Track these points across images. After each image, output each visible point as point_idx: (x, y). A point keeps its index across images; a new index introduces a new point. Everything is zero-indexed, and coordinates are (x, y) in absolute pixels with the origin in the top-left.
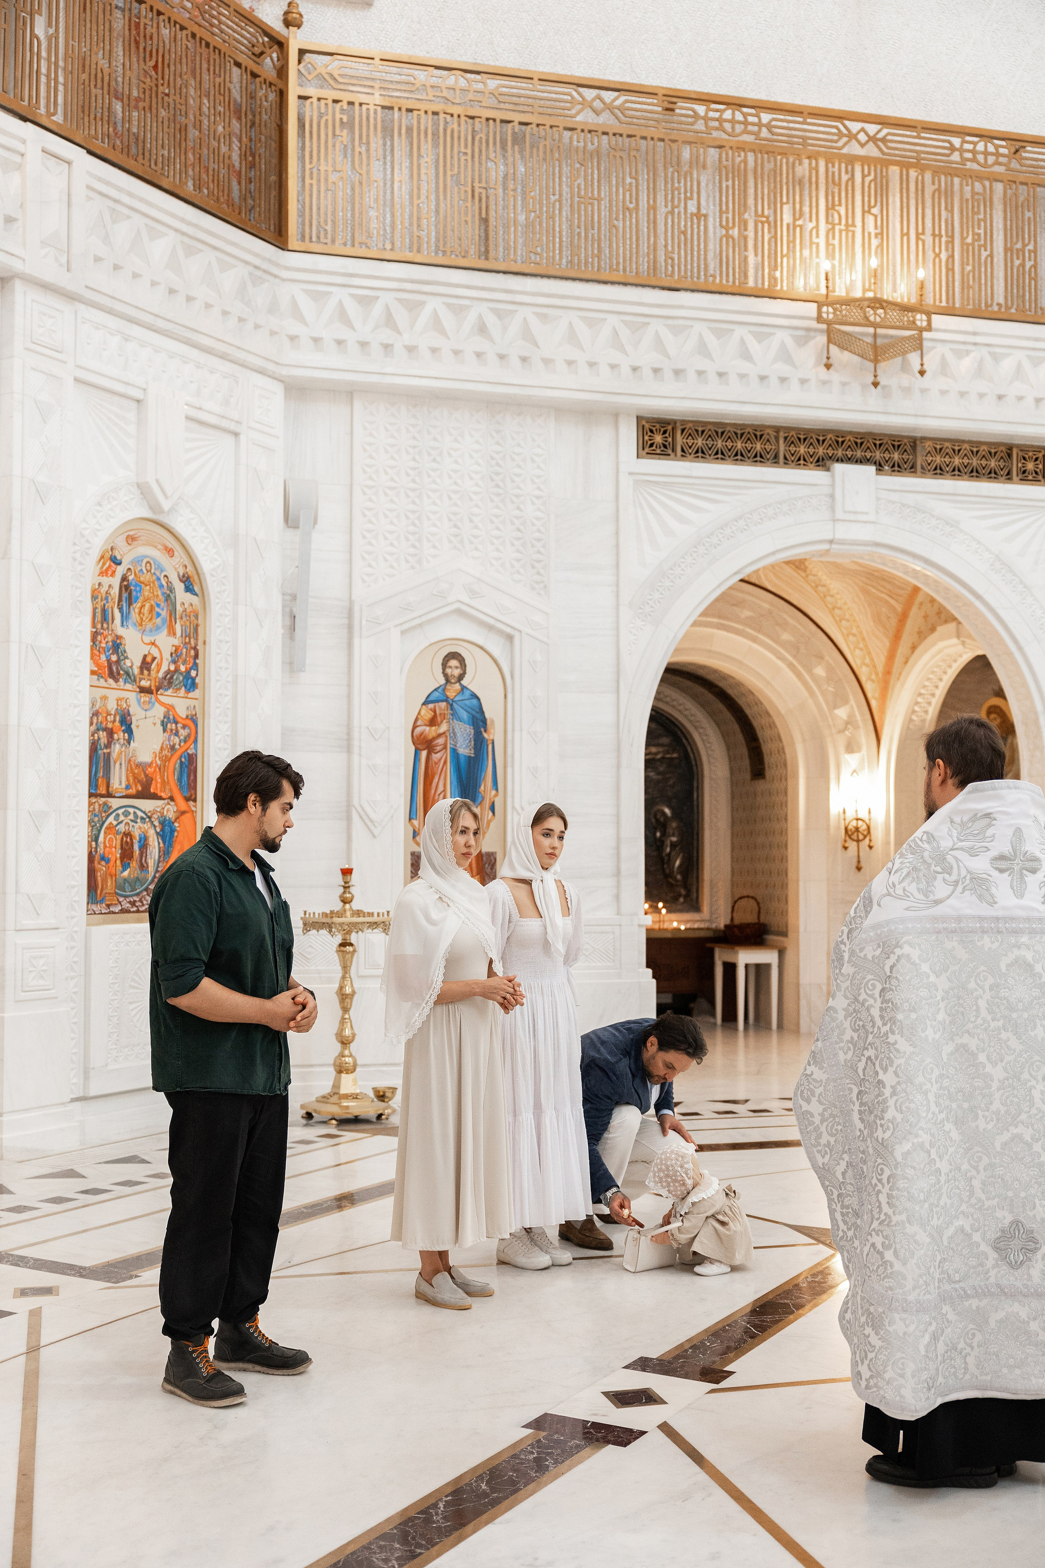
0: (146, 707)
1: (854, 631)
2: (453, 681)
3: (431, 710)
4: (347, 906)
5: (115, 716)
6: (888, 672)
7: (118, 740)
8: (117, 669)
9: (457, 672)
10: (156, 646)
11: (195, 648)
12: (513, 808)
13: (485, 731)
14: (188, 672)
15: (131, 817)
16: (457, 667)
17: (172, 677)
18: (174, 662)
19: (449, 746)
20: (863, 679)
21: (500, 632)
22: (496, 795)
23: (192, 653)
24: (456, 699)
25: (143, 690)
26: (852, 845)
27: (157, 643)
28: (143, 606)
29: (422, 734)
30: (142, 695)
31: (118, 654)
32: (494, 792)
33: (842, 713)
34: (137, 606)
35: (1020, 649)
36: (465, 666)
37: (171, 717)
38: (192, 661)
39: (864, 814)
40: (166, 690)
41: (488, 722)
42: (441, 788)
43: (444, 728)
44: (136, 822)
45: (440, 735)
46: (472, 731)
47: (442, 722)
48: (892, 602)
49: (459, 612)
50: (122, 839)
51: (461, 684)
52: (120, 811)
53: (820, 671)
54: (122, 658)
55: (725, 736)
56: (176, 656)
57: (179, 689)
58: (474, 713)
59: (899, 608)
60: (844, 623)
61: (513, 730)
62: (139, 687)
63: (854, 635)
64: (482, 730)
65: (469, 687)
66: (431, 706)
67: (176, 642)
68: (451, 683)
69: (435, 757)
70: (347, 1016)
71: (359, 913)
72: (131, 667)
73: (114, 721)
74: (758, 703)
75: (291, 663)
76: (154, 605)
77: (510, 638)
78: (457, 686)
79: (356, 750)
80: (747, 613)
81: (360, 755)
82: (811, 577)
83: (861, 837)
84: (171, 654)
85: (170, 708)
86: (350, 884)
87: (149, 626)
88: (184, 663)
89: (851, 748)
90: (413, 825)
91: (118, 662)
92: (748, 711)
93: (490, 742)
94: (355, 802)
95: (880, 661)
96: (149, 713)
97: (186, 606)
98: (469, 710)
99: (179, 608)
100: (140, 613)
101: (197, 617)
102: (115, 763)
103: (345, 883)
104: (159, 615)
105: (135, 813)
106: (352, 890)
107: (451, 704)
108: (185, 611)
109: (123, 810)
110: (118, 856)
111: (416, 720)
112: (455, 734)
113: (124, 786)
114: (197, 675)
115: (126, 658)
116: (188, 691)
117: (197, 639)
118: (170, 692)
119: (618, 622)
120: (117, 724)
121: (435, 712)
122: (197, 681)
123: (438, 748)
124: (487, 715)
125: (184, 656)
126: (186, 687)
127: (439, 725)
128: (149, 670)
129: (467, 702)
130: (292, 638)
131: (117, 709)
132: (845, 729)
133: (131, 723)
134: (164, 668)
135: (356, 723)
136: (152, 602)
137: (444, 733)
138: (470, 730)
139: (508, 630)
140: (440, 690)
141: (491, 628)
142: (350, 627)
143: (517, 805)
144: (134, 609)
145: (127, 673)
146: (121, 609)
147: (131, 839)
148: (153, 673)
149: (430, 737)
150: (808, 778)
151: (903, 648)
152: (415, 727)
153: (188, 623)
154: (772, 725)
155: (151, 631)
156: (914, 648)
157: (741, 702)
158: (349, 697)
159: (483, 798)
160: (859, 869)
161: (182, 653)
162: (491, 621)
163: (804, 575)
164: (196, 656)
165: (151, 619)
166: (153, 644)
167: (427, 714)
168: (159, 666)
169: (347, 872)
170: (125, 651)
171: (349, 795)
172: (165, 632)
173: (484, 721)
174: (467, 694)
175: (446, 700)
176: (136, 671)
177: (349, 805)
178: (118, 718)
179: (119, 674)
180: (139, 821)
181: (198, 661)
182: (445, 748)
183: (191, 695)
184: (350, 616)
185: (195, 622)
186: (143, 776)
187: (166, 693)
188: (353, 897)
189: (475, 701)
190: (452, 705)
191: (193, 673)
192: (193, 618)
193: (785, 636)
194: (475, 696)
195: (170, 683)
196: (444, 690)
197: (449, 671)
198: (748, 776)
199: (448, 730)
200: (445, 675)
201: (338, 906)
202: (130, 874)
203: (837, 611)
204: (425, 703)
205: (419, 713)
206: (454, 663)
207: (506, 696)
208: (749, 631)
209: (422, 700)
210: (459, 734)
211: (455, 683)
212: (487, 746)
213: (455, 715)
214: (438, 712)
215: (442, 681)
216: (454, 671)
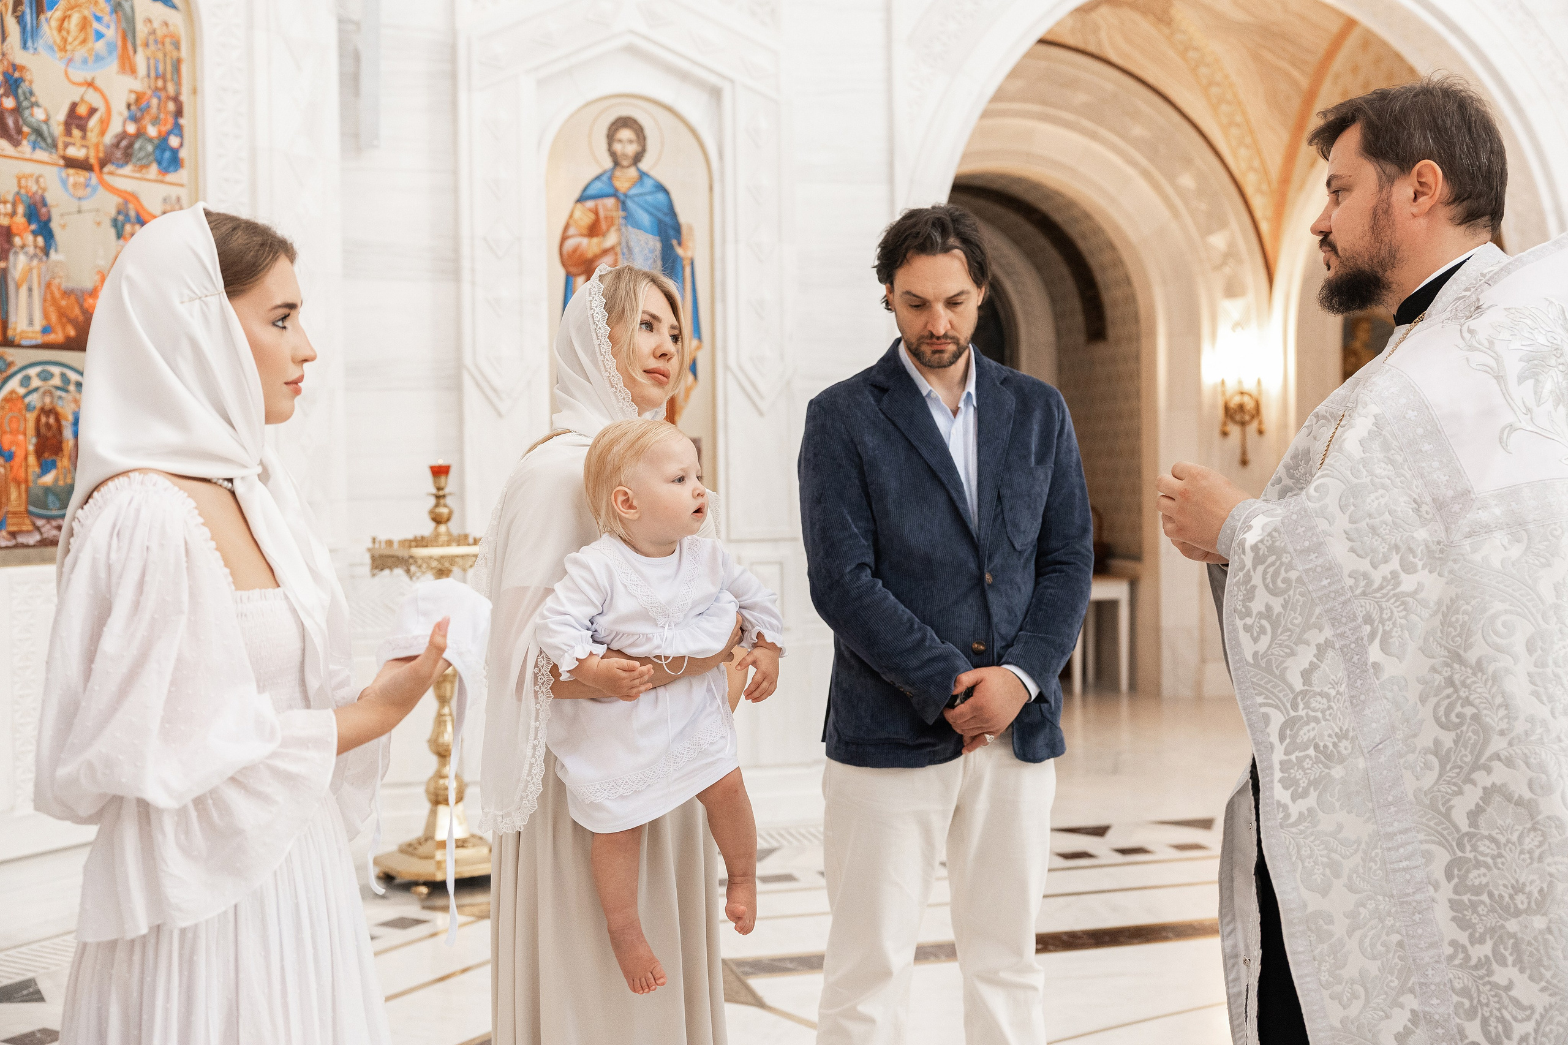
0: (80, 193)
1: (1239, 119)
2: (625, 163)
3: (590, 210)
4: (442, 528)
5: (14, 205)
6: (1285, 180)
7: (23, 247)
8: (16, 123)
9: (632, 149)
10: (97, 89)
11: (176, 99)
12: (727, 367)
13: (680, 244)
14: (163, 139)
15: (57, 381)
16: (631, 142)
17: (130, 145)
18: (135, 119)
20: (1249, 191)
21: (701, 84)
22: (699, 348)
23: (171, 106)
24: (633, 192)
25: (71, 163)
26: (1234, 430)
27: (98, 83)
28: (64, 18)
29: (575, 250)
30: (71, 171)
31: (16, 97)
32: (695, 343)
33: (1218, 241)
34: (55, 15)
35: (1519, 111)
36: (644, 138)
37: (132, 214)
38: (171, 120)
39: (1250, 386)
40: (121, 166)
41: (684, 230)
43: (611, 240)
44: (67, 391)
45: (605, 252)
46: (658, 246)
47: (608, 229)
48: (1296, 74)
49: (631, 50)
50: (38, 420)
51: (638, 169)
52: (33, 372)
53: (1187, 181)
54: (25, 104)
55: (1049, 285)
56: (137, 109)
57: (144, 167)
58: (660, 215)
59: (1304, 82)
60: (1224, 108)
61: (724, 241)
62: (64, 158)
63: (1238, 125)
64: (675, 242)
65: (652, 173)
66: (590, 204)
67: (138, 85)
68: (623, 167)
70: (446, 710)
72: (46, 122)
73: (14, 213)
74: (1098, 230)
75: (356, 136)
76: (91, 18)
77: (716, 93)
78: (632, 172)
79: (466, 275)
80: (1081, 98)
81: (473, 284)
82: (1179, 36)
83: (1247, 418)
84: (129, 106)
85: (129, 198)
86: (447, 491)
87: (80, 53)
88: (155, 121)
89: (1232, 290)
91: (17, 111)
92: (1082, 245)
93: (687, 263)
94: (468, 360)
95: (1275, 162)
96: (86, 205)
97: (156, 25)
98: (652, 210)
99: (142, 30)
100: (60, 28)
101: (177, 46)
102: (18, 287)
103: (439, 489)
104: (99, 36)
105: (63, 375)
106: (449, 501)
107: (622, 201)
108: (154, 32)
109: (38, 369)
110: (31, 448)
111: (567, 227)
112: (629, 248)
113: (38, 325)
114: (181, 145)
115: (36, 104)
116: (165, 171)
117: (178, 84)
118: (128, 170)
119: (889, 69)
120: (20, 219)
121: (596, 213)
122: (183, 154)
124: (683, 219)
125: (154, 110)
126: (159, 163)
127: (604, 235)
128: (83, 128)
129: (649, 198)
130: (357, 93)
131: (18, 193)
132: (1224, 263)
133: (49, 220)
134: (115, 127)
135: (465, 232)
136: (86, 13)
137: (612, 248)
138: (654, 243)
139: (713, 79)
140: (605, 178)
141: (684, 76)
142: (453, 76)
143: (732, 363)
144: (48, 21)
145: (38, 132)
146: (20, 20)
147: (58, 420)
148: (92, 136)
149: (590, 255)
150: (1171, 336)
152: (564, 238)
153: (160, 55)
154: (1118, 262)
155: (85, 61)
157: (1073, 231)
158: (456, 190)
160: (1244, 462)
161: (149, 107)
162: (685, 65)
163: (1167, 31)
164: (179, 113)
165: (84, 41)
166: (90, 84)
167: (583, 217)
168: (105, 124)
169: (440, 472)
170: (31, 93)
171: (459, 349)
172: (114, 65)
173: (677, 229)
174: (648, 184)
175: (615, 194)
176: (58, 130)
177: (459, 366)
178: (21, 210)
179: (19, 131)
180: (72, 388)
181: (182, 121)
183: (171, 177)
184: (453, 59)
185: (175, 54)
186: (77, 311)
187: (121, 171)
188: (450, 514)
189: (661, 196)
190: (623, 203)
191: (174, 141)
192: (169, 47)
193: (1137, 131)
194: (661, 188)
195: (128, 156)
196: (611, 178)
197: (618, 147)
198: (1081, 338)
199: (620, 244)
200: (613, 154)
201: (427, 528)
202: (56, 480)
203: (1214, 90)
204: (581, 199)
205: (571, 216)
206: (625, 134)
207: (711, 188)
208: (1086, 123)
209: (577, 194)
210: (636, 250)
211: (629, 167)
212: (683, 268)
213: (629, 218)
214: (602, 214)
215: (608, 163)
216: (627, 146)
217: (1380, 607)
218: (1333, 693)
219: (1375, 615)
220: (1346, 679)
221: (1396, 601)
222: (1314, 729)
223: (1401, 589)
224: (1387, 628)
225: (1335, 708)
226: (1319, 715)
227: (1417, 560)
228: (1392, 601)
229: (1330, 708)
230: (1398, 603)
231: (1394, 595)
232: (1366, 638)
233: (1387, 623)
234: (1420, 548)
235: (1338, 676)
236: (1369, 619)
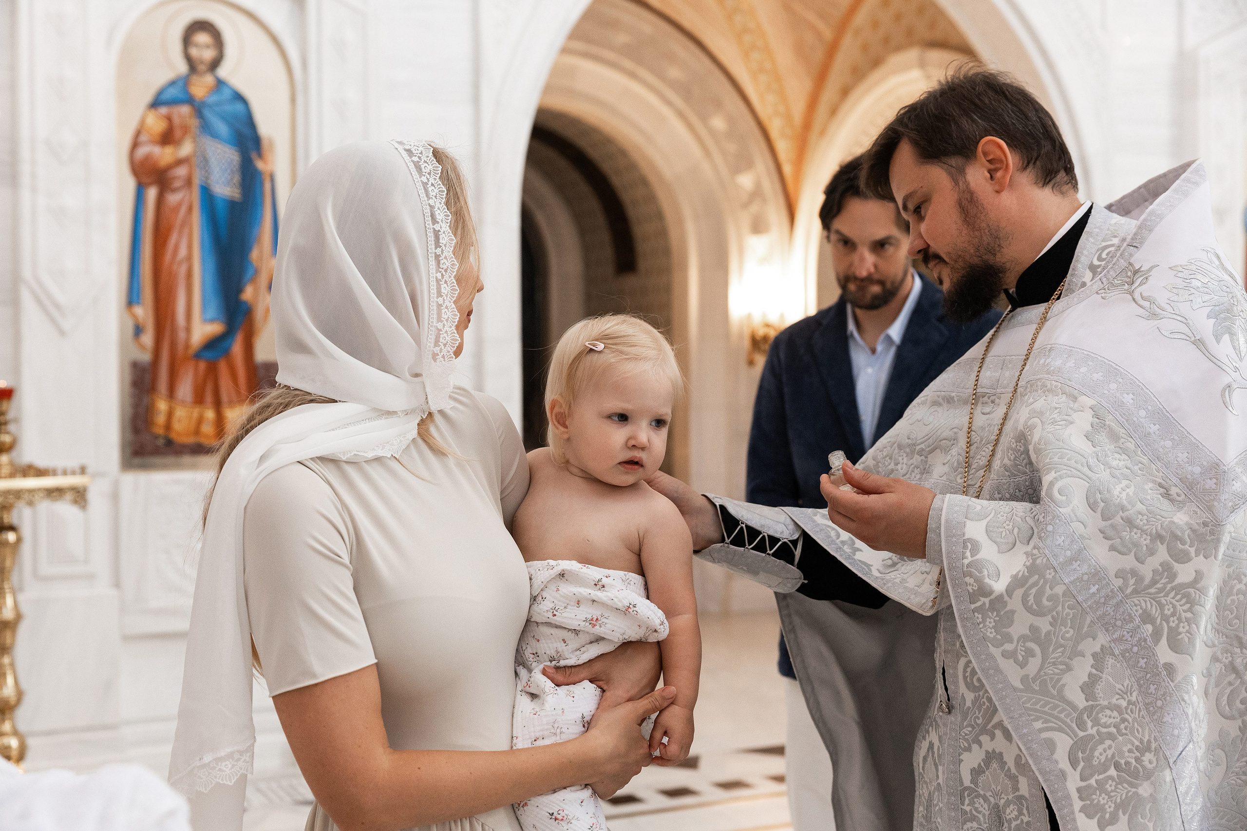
1: (767, 66)
2: (202, 68)
3: (164, 117)
6: (807, 125)
9: (208, 54)
13: (260, 155)
16: (208, 46)
19: (197, 181)
20: (774, 135)
24: (210, 100)
29: (148, 158)
33: (746, 181)
36: (223, 45)
39: (773, 316)
41: (265, 143)
42: (183, 252)
43: (186, 149)
45: (179, 162)
46: (237, 158)
47: (183, 139)
48: (821, 26)
51: (215, 77)
53: (718, 123)
55: (579, 217)
58: (240, 127)
59: (829, 35)
60: (755, 54)
63: (766, 72)
64: (254, 155)
65: (230, 81)
66: (163, 110)
68: (200, 73)
69: (173, 199)
71: (30, 471)
74: (633, 167)
78: (209, 79)
79: (25, 180)
80: (622, 38)
81: (34, 190)
89: (758, 227)
90: (134, 316)
93: (268, 177)
94: (27, 272)
95: (798, 108)
98: (232, 121)
107: (198, 109)
111: (138, 134)
112: (206, 160)
121: (169, 119)
123: (177, 184)
124: (263, 131)
127: (178, 144)
129: (227, 107)
132: (751, 202)
135: (25, 133)
137: (188, 158)
138: (232, 156)
140: (179, 84)
149: (164, 164)
150: (702, 269)
151: (829, 94)
152: (135, 145)
154: (652, 195)
156: (845, 92)
157: (606, 167)
159: (257, 272)
167: (155, 123)
171: (15, 261)
173: (257, 141)
174: (226, 94)
175: (190, 100)
177: (16, 280)
182: (189, 182)
188: (14, 442)
189: (239, 107)
190: (200, 112)
193: (674, 73)
194: (239, 98)
196: (187, 84)
197: (194, 52)
198: (610, 270)
199: (195, 152)
200: (189, 59)
203: (747, 37)
204: (155, 104)
205: (143, 123)
206: (202, 38)
207: (293, 100)
208: (627, 63)
209: (148, 96)
210: (213, 161)
211: (205, 72)
212: (262, 184)
213: (206, 128)
214: (176, 121)
215: (182, 67)
216: (204, 53)
217: (1159, 603)
218: (1124, 703)
219: (1155, 612)
220: (1135, 687)
221: (1176, 595)
222: (1110, 747)
223: (1178, 581)
224: (1172, 625)
225: (1130, 720)
226: (1113, 730)
227: (1187, 546)
228: (1172, 594)
229: (1124, 720)
230: (1179, 597)
231: (1173, 589)
232: (1149, 639)
233: (1172, 619)
234: (1186, 533)
235: (1125, 685)
236: (1147, 618)
